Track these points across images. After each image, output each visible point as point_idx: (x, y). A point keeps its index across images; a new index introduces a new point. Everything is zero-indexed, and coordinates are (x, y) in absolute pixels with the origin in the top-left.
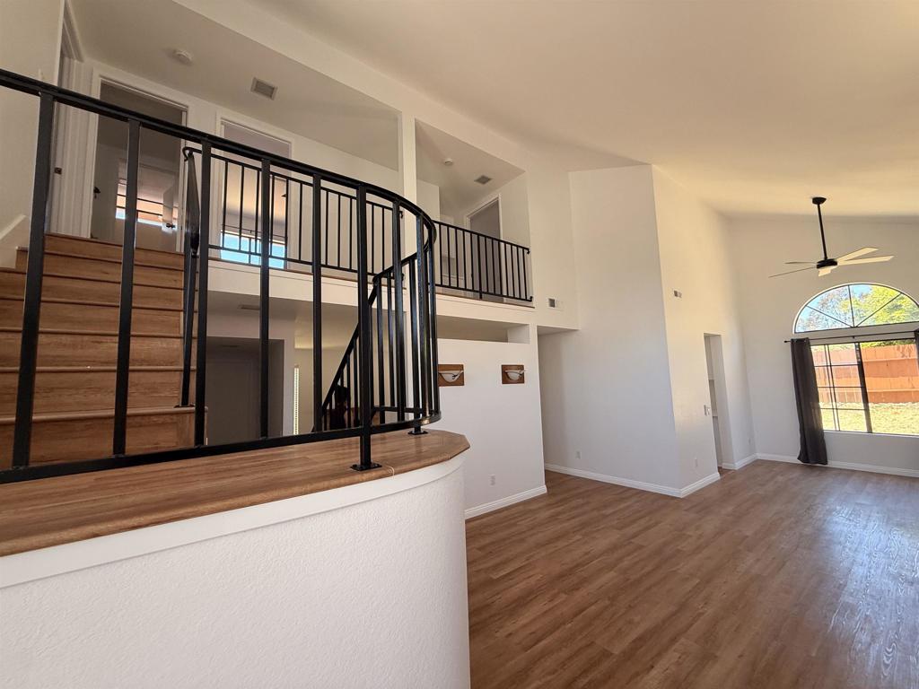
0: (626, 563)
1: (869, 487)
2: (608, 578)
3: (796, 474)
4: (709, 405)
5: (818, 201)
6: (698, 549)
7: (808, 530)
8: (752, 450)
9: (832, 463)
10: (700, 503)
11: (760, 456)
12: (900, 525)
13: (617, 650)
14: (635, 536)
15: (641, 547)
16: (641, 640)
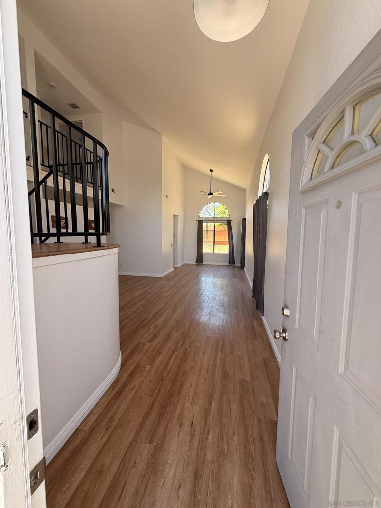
0: (147, 297)
1: (212, 269)
2: (142, 302)
3: (195, 267)
4: (173, 243)
5: (211, 171)
6: (169, 290)
7: (197, 281)
8: (183, 261)
9: (204, 263)
10: (168, 278)
11: (185, 262)
12: (217, 276)
13: (150, 316)
14: (149, 290)
15: (151, 293)
16: (156, 313)
